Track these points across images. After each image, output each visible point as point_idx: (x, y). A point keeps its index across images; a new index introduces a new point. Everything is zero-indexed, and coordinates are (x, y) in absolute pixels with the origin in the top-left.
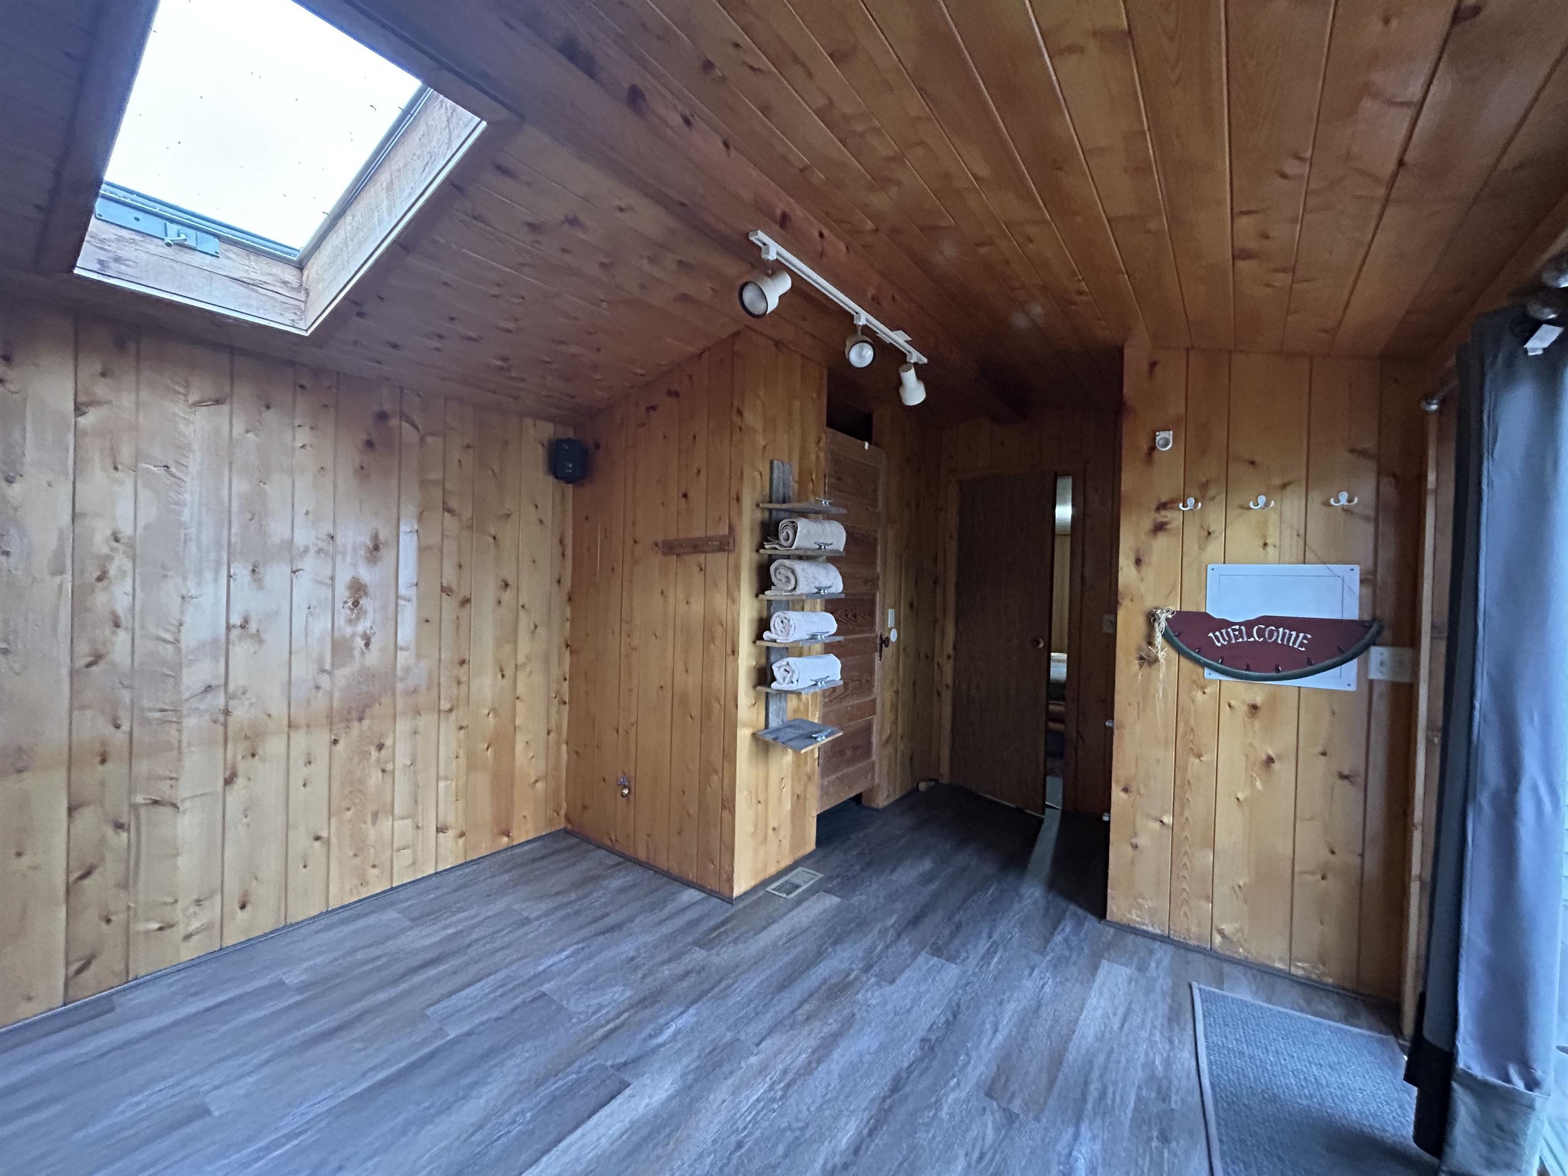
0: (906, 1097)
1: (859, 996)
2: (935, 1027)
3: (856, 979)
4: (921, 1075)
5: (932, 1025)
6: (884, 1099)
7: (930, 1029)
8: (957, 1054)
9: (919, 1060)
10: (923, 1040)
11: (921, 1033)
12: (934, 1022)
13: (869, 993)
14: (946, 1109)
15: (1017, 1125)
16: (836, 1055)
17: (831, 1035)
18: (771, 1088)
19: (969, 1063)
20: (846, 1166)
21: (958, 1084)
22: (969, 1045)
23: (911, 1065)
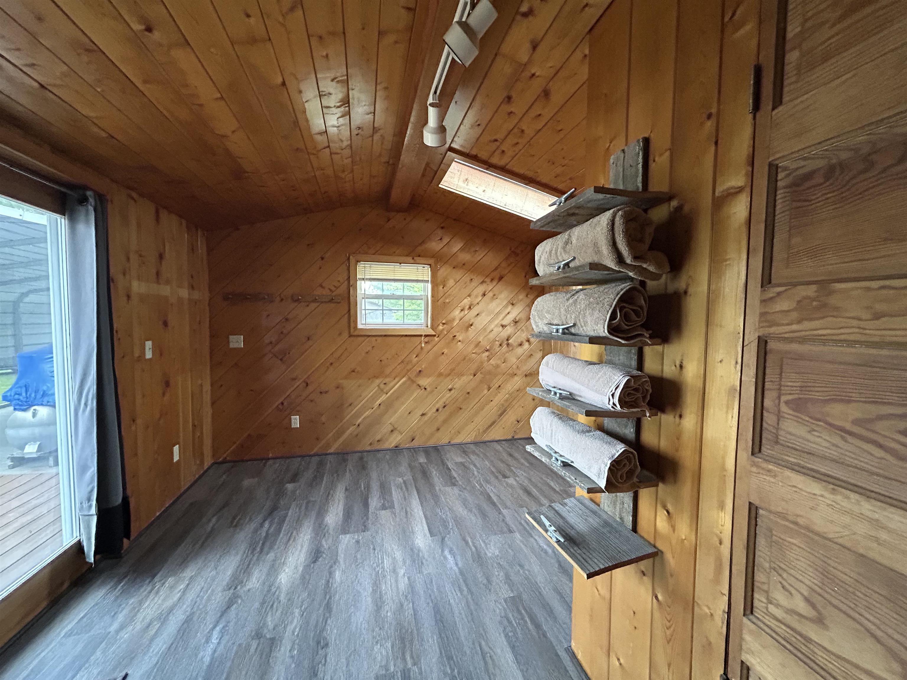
0: (320, 605)
1: (389, 645)
2: (323, 661)
3: (404, 659)
4: (317, 622)
5: (326, 661)
6: (330, 598)
7: (326, 656)
8: (300, 651)
9: (323, 629)
10: (327, 645)
11: (330, 650)
12: (325, 665)
13: (384, 653)
14: (297, 614)
15: (253, 633)
16: (369, 599)
17: (381, 607)
18: (383, 568)
19: (290, 651)
20: (331, 567)
21: (293, 633)
22: (293, 666)
23: (326, 623)
